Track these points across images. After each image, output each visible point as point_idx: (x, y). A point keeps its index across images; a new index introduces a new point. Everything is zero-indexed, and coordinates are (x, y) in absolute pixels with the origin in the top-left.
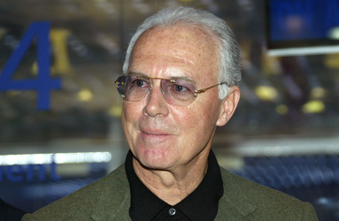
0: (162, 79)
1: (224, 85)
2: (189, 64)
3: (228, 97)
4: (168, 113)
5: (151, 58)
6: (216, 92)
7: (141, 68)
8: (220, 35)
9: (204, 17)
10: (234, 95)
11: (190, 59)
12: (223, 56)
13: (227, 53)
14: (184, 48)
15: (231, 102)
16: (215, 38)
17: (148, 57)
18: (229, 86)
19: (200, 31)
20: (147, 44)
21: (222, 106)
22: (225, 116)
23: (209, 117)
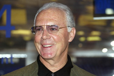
0: (47, 26)
1: (69, 27)
2: (55, 20)
3: (71, 31)
4: (51, 37)
5: (42, 20)
6: (67, 29)
7: (39, 24)
8: (65, 10)
9: (59, 5)
10: (73, 31)
11: (56, 19)
12: (67, 17)
13: (69, 16)
14: (53, 15)
15: (73, 33)
16: (64, 11)
17: (41, 20)
18: (71, 27)
19: (58, 9)
20: (40, 16)
21: (70, 35)
22: (71, 38)
23: (65, 38)
